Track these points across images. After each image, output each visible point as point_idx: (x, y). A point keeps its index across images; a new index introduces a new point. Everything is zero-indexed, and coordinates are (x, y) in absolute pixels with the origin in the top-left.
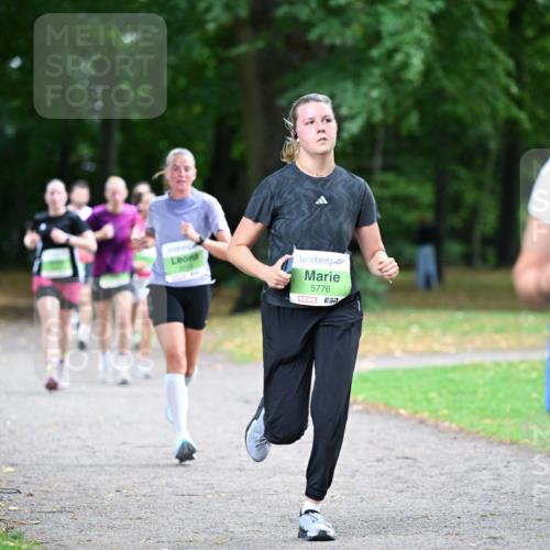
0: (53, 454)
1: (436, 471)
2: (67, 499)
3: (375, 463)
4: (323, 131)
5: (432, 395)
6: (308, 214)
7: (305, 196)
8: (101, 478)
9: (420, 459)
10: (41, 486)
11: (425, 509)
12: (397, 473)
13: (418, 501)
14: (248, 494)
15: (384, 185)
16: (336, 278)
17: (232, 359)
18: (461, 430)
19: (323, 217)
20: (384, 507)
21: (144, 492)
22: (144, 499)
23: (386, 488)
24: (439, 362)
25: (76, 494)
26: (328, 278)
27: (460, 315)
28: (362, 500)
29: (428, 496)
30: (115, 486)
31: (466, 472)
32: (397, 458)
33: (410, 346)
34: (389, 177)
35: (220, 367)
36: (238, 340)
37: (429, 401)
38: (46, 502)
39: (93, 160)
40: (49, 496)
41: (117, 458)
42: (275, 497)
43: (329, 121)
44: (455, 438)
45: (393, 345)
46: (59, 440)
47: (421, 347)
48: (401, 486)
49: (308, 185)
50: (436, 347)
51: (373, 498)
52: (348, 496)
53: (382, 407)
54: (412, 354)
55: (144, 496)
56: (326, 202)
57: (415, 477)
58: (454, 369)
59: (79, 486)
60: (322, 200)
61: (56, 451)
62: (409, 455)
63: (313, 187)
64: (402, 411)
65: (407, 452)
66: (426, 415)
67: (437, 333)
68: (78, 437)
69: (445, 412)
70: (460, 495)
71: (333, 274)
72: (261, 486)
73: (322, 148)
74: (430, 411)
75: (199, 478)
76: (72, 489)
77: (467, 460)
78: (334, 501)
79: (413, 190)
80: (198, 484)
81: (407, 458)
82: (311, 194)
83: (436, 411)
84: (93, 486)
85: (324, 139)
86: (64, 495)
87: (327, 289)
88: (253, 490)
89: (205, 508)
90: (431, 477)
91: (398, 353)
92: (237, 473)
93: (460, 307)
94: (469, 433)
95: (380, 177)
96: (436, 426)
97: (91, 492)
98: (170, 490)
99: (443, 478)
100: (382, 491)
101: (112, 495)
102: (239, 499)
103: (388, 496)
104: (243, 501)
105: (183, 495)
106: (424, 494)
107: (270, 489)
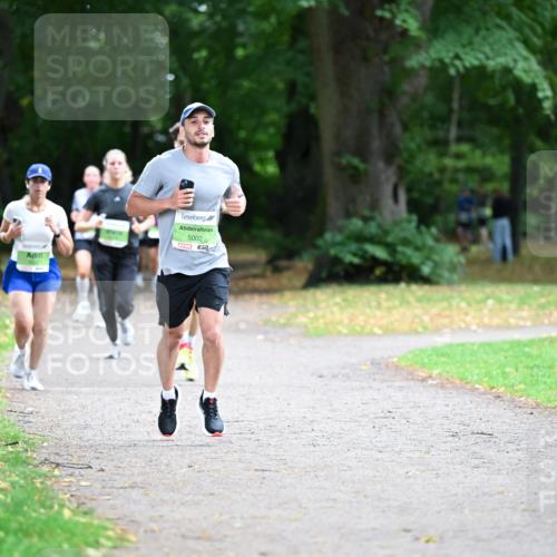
0: (125, 429)
1: (512, 447)
2: (139, 474)
3: (450, 439)
5: (508, 370)
8: (173, 453)
9: (495, 434)
10: (112, 460)
11: (502, 485)
12: (474, 448)
13: (493, 477)
14: (322, 470)
15: (459, 156)
17: (306, 333)
18: (538, 406)
20: (459, 483)
22: (216, 475)
23: (462, 463)
24: (516, 336)
25: (148, 469)
27: (536, 289)
28: (438, 476)
29: (505, 472)
30: (187, 461)
32: (473, 433)
33: (486, 320)
34: (465, 148)
35: (293, 341)
36: (311, 315)
37: (505, 375)
38: (117, 477)
40: (120, 471)
41: (190, 433)
42: (350, 473)
45: (468, 319)
46: (131, 415)
47: (496, 321)
48: (477, 461)
50: (512, 321)
51: (448, 474)
52: (423, 471)
53: (458, 382)
54: (488, 327)
57: (491, 453)
58: (530, 343)
59: (151, 461)
61: (127, 426)
62: (485, 431)
64: (477, 386)
65: (483, 427)
66: (502, 389)
67: (513, 306)
68: (150, 412)
69: (522, 386)
72: (335, 462)
74: (505, 385)
75: (272, 453)
76: (143, 465)
79: (489, 161)
80: (271, 459)
81: (482, 433)
83: (513, 386)
84: (165, 462)
86: (136, 471)
88: (326, 466)
89: (279, 484)
90: (508, 452)
91: (474, 327)
92: (312, 448)
93: (536, 281)
94: (546, 408)
95: (454, 148)
96: (513, 401)
97: (163, 467)
98: (243, 465)
99: (519, 454)
100: (458, 467)
101: (184, 470)
102: (312, 474)
103: (463, 472)
104: (316, 476)
105: (256, 470)
106: (499, 470)
107: (344, 465)
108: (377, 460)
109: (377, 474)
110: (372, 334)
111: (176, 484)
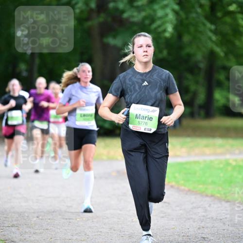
0: (9, 201)
1: (178, 208)
2: (15, 221)
4: (147, 52)
5: (177, 175)
6: (139, 91)
7: (137, 82)
8: (30, 211)
9: (171, 203)
10: (4, 215)
11: (174, 225)
13: (170, 221)
14: (95, 219)
16: (151, 119)
18: (189, 190)
19: (147, 91)
21: (49, 218)
22: (49, 221)
23: (156, 216)
24: (179, 160)
25: (19, 218)
26: (147, 118)
27: (188, 140)
29: (175, 219)
30: (36, 215)
31: (192, 208)
37: (175, 177)
38: (5, 222)
39: (26, 71)
40: (7, 219)
41: (37, 202)
42: (107, 220)
43: (149, 46)
44: (186, 194)
46: (11, 195)
48: (162, 215)
49: (138, 76)
50: (178, 153)
55: (49, 219)
56: (147, 84)
57: (169, 211)
58: (187, 163)
59: (20, 215)
60: (146, 83)
61: (10, 199)
63: (141, 77)
66: (173, 183)
67: (178, 147)
68: (20, 193)
69: (182, 182)
70: (189, 219)
71: (149, 117)
72: (101, 215)
73: (145, 60)
74: (176, 182)
75: (74, 211)
76: (17, 216)
77: (192, 204)
78: (133, 222)
80: (73, 214)
82: (140, 81)
83: (179, 182)
84: (27, 215)
85: (147, 55)
86: (14, 219)
87: (146, 124)
88: (97, 217)
89: (77, 224)
90: (176, 211)
93: (189, 136)
94: (193, 191)
96: (178, 188)
97: (26, 218)
98: (60, 217)
99: (181, 211)
101: (35, 219)
102: (91, 220)
103: (157, 219)
104: (93, 221)
105: (66, 219)
106: (173, 218)
107: (105, 216)
108: (119, 214)
109: (119, 220)
110: (117, 159)
111: (32, 225)
